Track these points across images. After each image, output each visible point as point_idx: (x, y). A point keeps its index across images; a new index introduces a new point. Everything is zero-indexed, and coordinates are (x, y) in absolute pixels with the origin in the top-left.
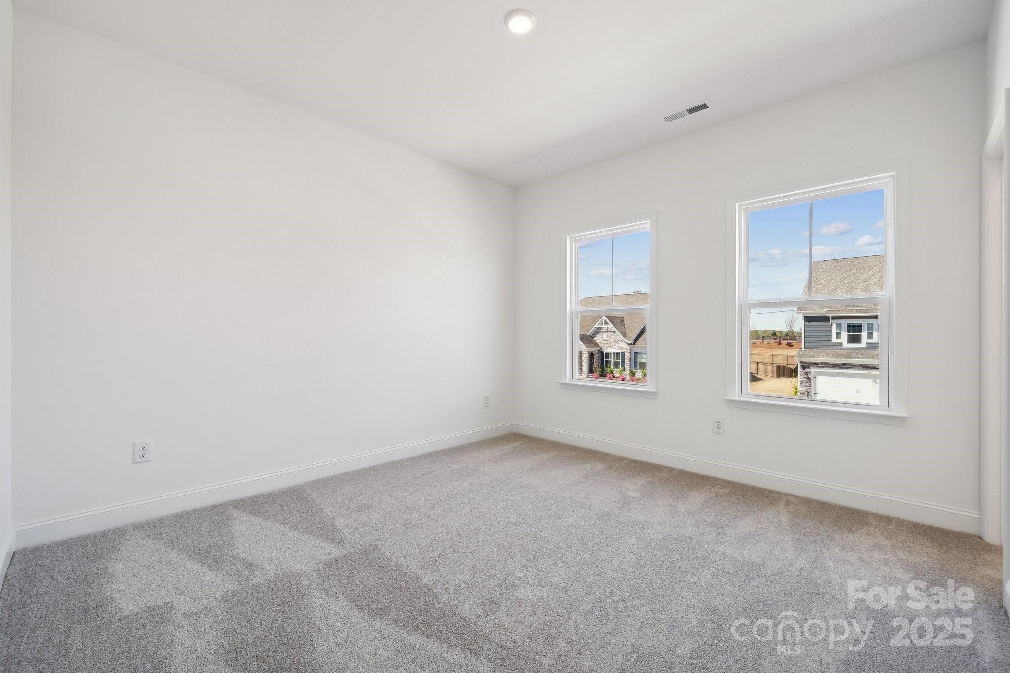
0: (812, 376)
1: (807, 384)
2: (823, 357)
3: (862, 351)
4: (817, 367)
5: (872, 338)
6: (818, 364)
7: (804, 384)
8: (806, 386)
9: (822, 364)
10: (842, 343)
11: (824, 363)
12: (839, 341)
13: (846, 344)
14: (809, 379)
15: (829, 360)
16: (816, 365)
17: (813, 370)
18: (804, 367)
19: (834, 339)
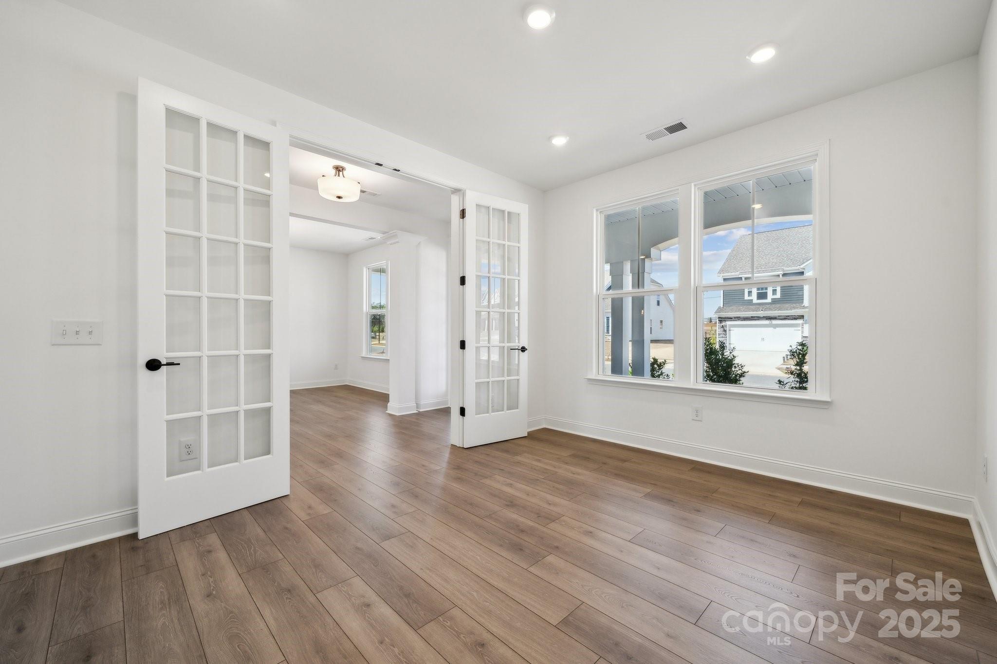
0: (727, 329)
1: (724, 336)
2: (736, 311)
3: (767, 306)
4: (731, 321)
5: (776, 294)
6: (732, 318)
7: (721, 336)
8: (722, 337)
9: (735, 318)
10: (752, 300)
11: (737, 317)
12: (750, 298)
13: (755, 301)
14: (725, 331)
15: (740, 314)
16: (730, 319)
17: (728, 323)
18: (721, 321)
19: (746, 297)
